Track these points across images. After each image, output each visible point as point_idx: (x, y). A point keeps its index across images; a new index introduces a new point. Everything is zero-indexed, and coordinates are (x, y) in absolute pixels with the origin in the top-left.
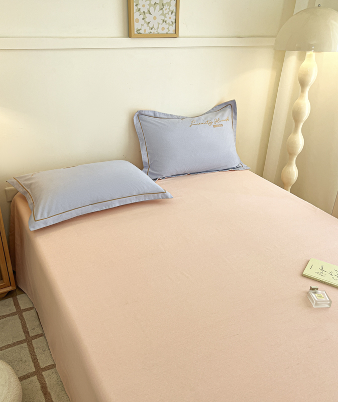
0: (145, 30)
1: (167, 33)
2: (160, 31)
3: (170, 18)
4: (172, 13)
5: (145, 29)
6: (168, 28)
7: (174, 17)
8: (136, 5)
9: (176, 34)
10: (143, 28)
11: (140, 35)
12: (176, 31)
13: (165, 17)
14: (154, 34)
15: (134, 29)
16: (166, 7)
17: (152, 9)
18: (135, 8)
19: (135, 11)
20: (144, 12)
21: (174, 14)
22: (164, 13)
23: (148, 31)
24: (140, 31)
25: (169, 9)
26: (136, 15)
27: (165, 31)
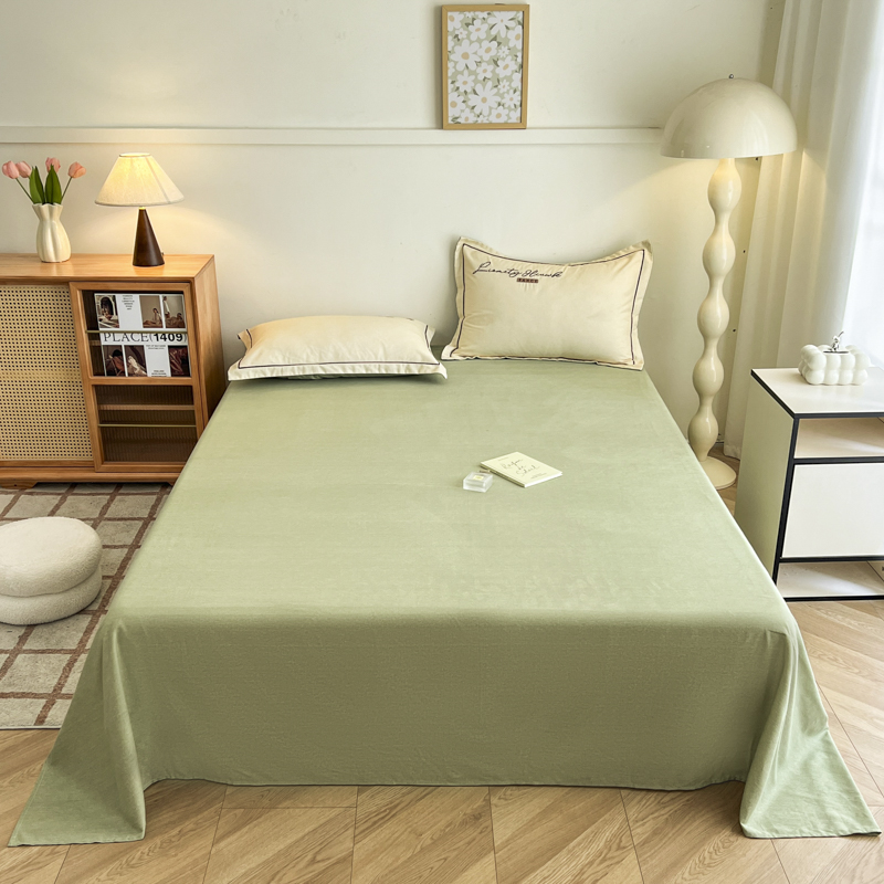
0: (467, 119)
1: (506, 123)
2: (494, 120)
3: (511, 99)
4: (515, 91)
5: (468, 117)
6: (508, 115)
7: (519, 98)
8: (453, 82)
9: (521, 124)
10: (464, 116)
11: (457, 125)
12: (523, 118)
13: (503, 98)
14: (482, 124)
15: (447, 117)
16: (504, 83)
17: (479, 88)
18: (450, 87)
19: (449, 91)
20: (466, 92)
21: (518, 93)
22: (501, 92)
23: (472, 119)
24: (458, 120)
25: (509, 85)
26: (452, 97)
27: (502, 120)
